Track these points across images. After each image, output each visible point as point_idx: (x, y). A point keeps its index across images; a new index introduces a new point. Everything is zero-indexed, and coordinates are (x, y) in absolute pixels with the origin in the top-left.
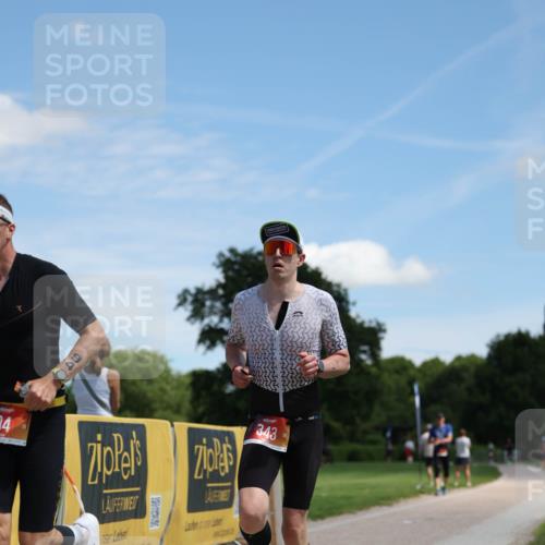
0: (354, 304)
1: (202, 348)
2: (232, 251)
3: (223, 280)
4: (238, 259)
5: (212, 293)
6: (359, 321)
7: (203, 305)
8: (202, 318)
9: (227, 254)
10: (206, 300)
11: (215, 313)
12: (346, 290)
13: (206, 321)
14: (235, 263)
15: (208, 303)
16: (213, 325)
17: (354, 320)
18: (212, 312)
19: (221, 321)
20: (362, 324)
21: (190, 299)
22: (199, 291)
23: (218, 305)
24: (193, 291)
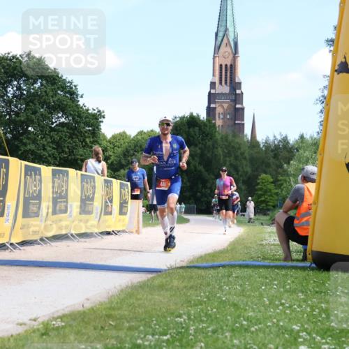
6: (85, 108)
17: (81, 107)
20: (88, 110)
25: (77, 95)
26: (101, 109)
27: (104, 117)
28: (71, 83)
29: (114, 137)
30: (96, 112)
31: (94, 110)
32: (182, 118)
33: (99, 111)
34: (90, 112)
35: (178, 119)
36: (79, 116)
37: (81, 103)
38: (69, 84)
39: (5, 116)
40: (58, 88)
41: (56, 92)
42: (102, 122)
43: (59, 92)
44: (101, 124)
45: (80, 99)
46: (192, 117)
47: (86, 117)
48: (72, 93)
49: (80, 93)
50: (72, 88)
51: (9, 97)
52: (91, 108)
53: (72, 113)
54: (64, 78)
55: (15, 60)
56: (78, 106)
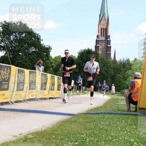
0: (42, 40)
3: (2, 31)
9: (4, 23)
12: (40, 36)
25: (40, 40)
26: (50, 46)
27: (51, 49)
28: (38, 34)
29: (56, 58)
30: (48, 47)
31: (47, 46)
32: (85, 50)
33: (49, 47)
34: (45, 47)
35: (83, 51)
36: (41, 48)
37: (42, 43)
38: (37, 35)
40: (32, 37)
41: (32, 38)
42: (51, 51)
43: (33, 38)
44: (50, 52)
45: (41, 41)
46: (89, 50)
47: (44, 49)
48: (38, 39)
49: (42, 39)
50: (38, 37)
51: (11, 40)
52: (46, 45)
53: (38, 47)
54: (35, 32)
56: (41, 44)
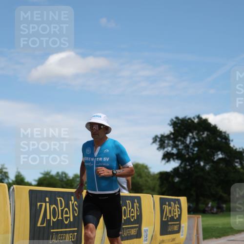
1: (164, 162)
2: (177, 118)
4: (180, 121)
5: (168, 137)
6: (234, 148)
7: (164, 142)
8: (164, 148)
10: (165, 140)
11: (170, 146)
13: (166, 150)
14: (178, 123)
15: (166, 142)
16: (169, 151)
17: (232, 148)
18: (168, 146)
19: (172, 149)
20: (236, 149)
21: (158, 140)
22: (162, 136)
23: (171, 142)
24: (160, 136)
39: (185, 156)
55: (189, 121)
